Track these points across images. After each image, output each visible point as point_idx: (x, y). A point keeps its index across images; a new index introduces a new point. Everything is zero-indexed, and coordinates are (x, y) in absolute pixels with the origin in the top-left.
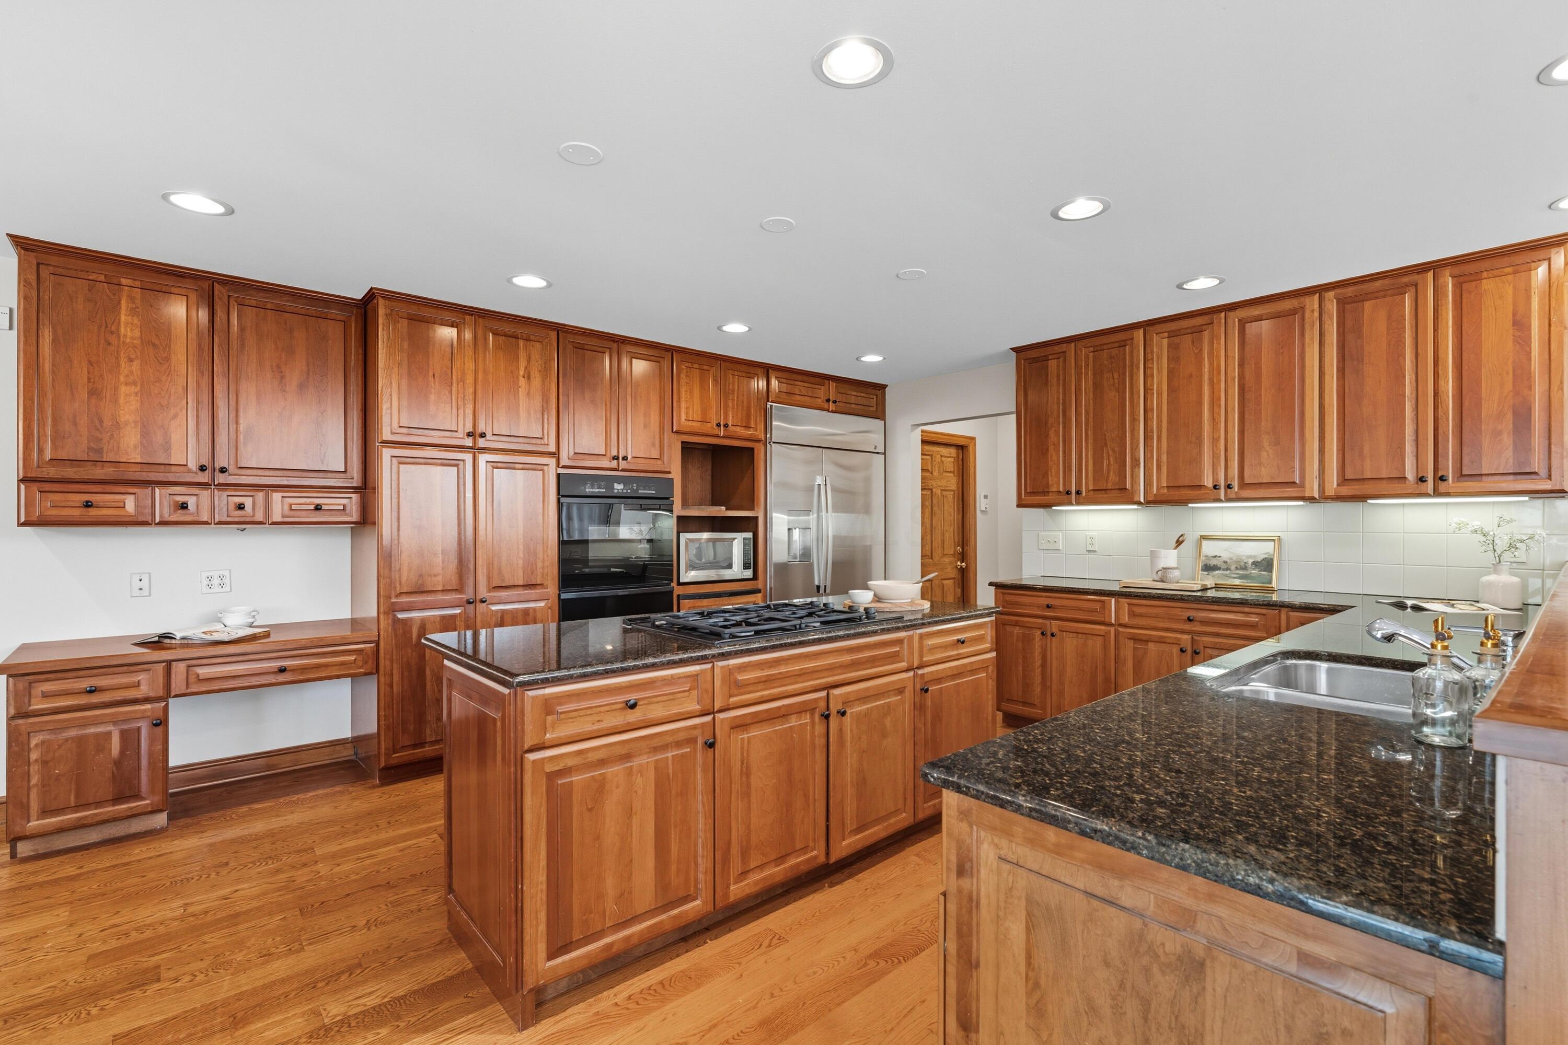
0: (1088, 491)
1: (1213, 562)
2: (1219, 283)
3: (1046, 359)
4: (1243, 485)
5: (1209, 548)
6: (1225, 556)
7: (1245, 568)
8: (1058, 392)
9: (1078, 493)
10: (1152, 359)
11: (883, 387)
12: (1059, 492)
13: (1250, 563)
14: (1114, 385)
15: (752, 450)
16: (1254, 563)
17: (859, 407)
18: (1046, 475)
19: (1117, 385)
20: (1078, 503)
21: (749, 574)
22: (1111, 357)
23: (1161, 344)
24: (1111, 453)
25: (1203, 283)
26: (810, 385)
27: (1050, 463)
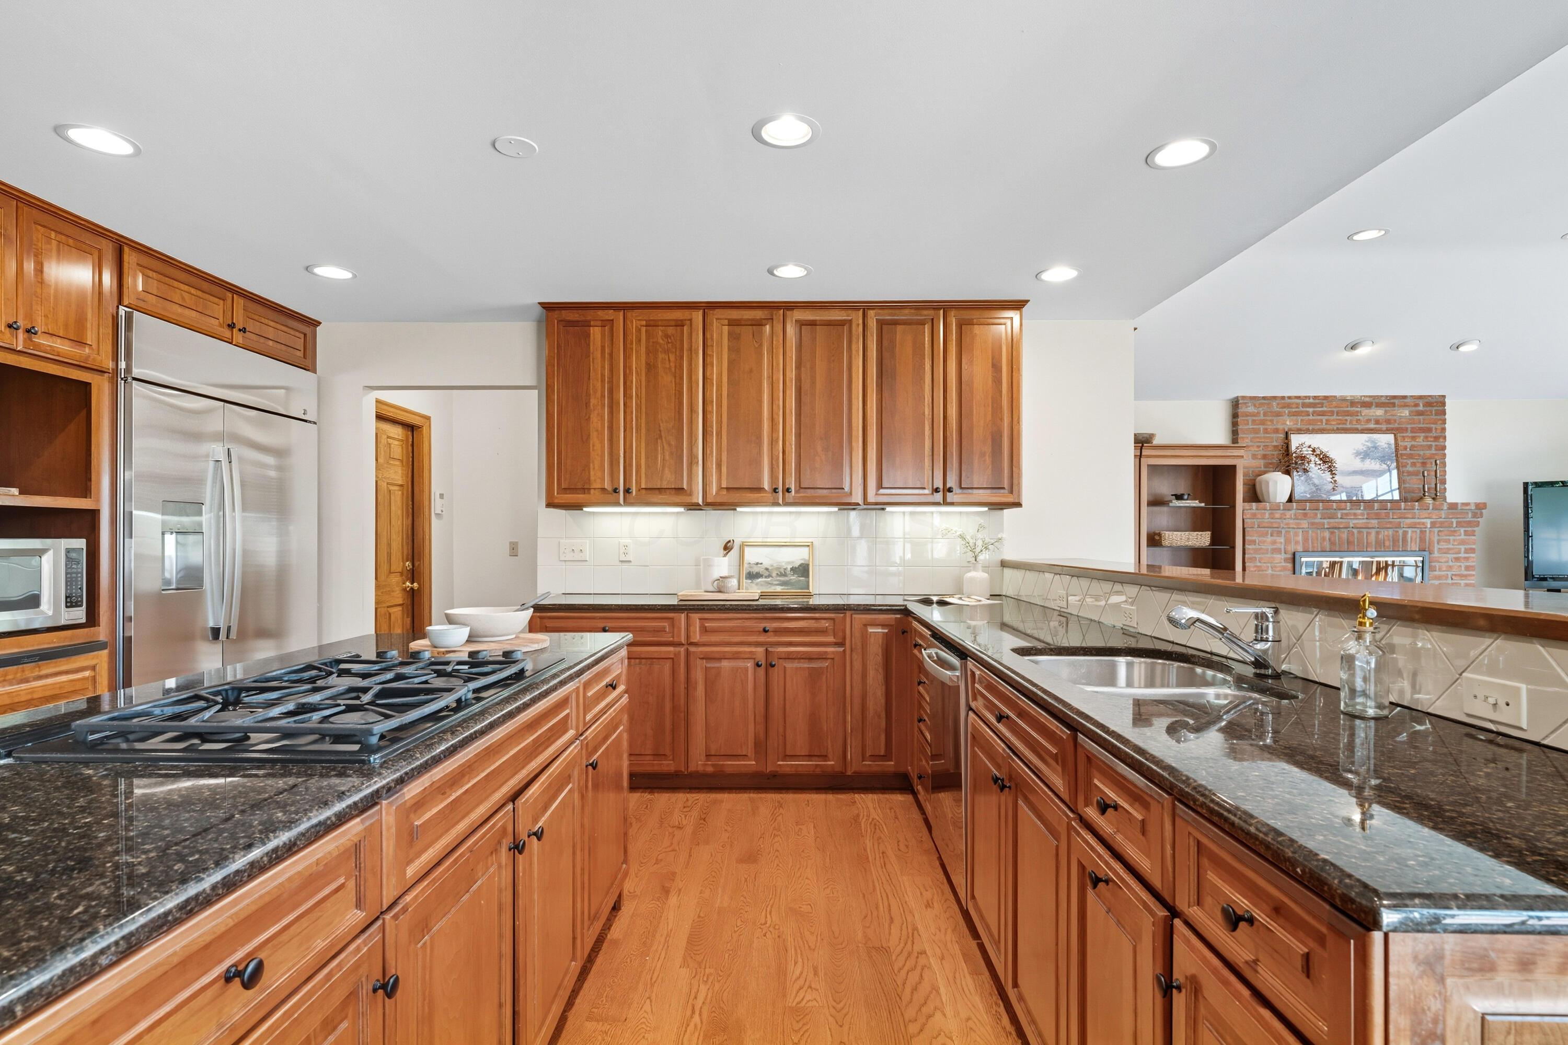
0: (639, 490)
1: (755, 570)
2: (806, 275)
3: (587, 324)
4: (800, 488)
5: (751, 555)
6: (767, 563)
7: (785, 575)
8: (603, 367)
9: (627, 491)
10: (712, 346)
11: (316, 324)
12: (603, 489)
13: (789, 569)
14: (670, 368)
15: (87, 386)
16: (792, 569)
17: (279, 346)
18: (586, 468)
19: (673, 369)
20: (627, 503)
21: (79, 614)
22: (667, 336)
23: (720, 332)
24: (666, 447)
25: (790, 271)
26: (199, 293)
27: (593, 454)
